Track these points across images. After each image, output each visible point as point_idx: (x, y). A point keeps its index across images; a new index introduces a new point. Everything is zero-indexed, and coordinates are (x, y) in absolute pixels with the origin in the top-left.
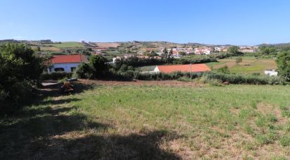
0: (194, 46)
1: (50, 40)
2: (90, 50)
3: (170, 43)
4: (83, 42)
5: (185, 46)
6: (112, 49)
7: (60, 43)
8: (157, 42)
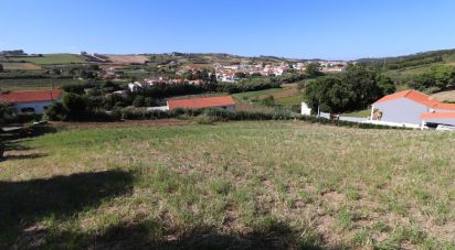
0: (267, 60)
1: (21, 51)
2: (96, 68)
3: (232, 57)
4: (84, 54)
5: (254, 61)
6: (136, 66)
7: (41, 56)
8: (211, 55)
